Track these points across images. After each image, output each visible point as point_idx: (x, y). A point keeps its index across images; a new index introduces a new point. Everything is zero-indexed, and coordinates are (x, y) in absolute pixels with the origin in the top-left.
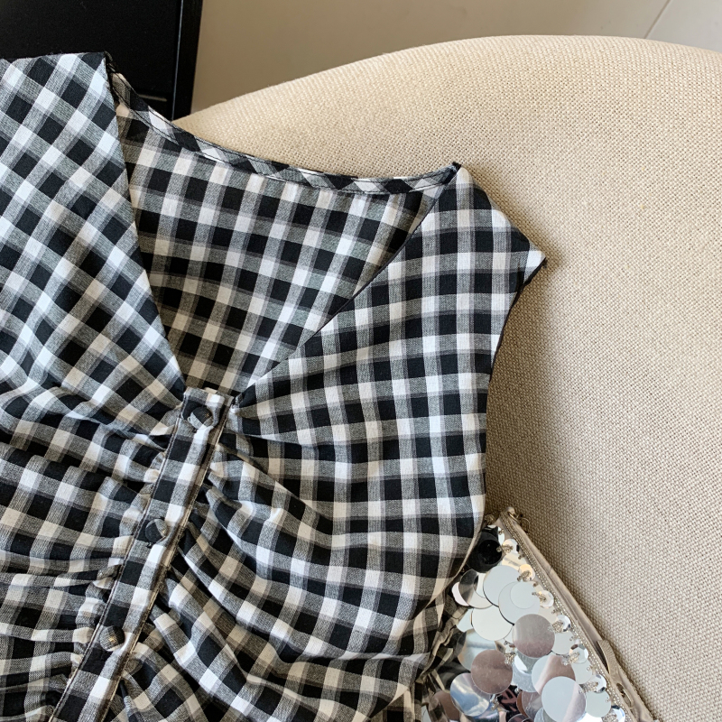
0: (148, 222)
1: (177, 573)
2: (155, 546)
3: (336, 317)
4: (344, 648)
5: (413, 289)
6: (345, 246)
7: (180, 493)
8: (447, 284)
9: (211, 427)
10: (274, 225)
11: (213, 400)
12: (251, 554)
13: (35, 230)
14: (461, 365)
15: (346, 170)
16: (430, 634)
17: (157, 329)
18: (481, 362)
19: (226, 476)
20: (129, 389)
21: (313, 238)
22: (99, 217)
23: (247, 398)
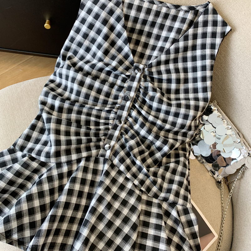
0: (127, 17)
2: (128, 102)
3: (174, 44)
4: (175, 127)
5: (195, 37)
6: (177, 25)
7: (133, 89)
8: (204, 35)
9: (141, 73)
10: (159, 19)
11: (141, 66)
12: (151, 104)
13: (99, 19)
14: (207, 58)
15: (179, 4)
16: (196, 127)
17: (128, 47)
18: (212, 57)
19: (145, 86)
20: (121, 63)
21: (168, 23)
22: (115, 16)
23: (150, 66)
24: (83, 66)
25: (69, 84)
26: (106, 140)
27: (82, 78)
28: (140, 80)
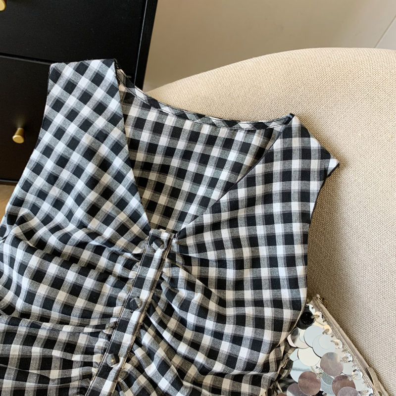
0: (134, 144)
1: (146, 326)
2: (134, 312)
3: (228, 193)
4: (234, 367)
5: (268, 178)
6: (233, 156)
7: (147, 284)
8: (286, 176)
9: (163, 250)
10: (196, 145)
11: (165, 235)
12: (184, 317)
13: (77, 148)
14: (294, 218)
15: (234, 118)
16: (278, 362)
17: (137, 199)
18: (305, 217)
19: (171, 276)
20: (122, 230)
21: (216, 152)
22: (109, 141)
23: (182, 235)
24: (45, 238)
25: (15, 275)
27: (41, 264)
28: (161, 263)
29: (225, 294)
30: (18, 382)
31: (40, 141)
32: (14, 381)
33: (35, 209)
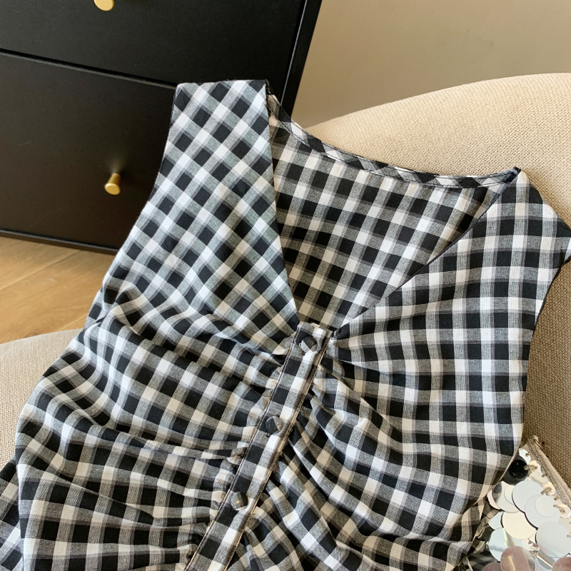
0: (284, 201)
1: (287, 458)
2: (272, 436)
3: (414, 278)
4: (410, 529)
5: (476, 260)
6: (424, 225)
7: (292, 398)
8: (503, 258)
9: (316, 352)
10: (372, 207)
11: (318, 333)
12: (342, 450)
13: (207, 203)
14: (511, 321)
15: (430, 169)
16: (474, 527)
17: (283, 278)
18: (527, 320)
19: (325, 390)
20: (261, 320)
21: (399, 218)
22: (251, 196)
23: (343, 333)
24: (155, 323)
25: (112, 372)
26: (196, 556)
27: (148, 359)
28: (311, 371)
29: (401, 423)
30: (111, 517)
31: (156, 190)
32: (107, 516)
33: (142, 284)
